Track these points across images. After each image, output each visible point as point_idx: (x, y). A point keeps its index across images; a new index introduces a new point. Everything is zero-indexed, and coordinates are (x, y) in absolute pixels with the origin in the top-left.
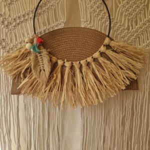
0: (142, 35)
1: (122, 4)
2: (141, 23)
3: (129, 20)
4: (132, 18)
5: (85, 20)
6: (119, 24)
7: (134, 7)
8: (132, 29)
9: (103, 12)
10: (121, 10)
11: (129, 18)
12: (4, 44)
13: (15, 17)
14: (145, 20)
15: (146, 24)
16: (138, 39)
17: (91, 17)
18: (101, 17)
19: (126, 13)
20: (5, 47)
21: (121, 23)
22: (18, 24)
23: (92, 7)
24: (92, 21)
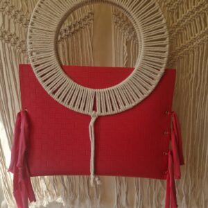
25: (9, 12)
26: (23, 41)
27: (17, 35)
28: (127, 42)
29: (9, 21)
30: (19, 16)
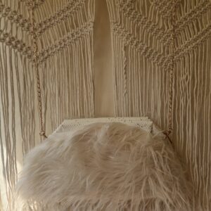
0: (179, 35)
1: (155, 2)
3: (163, 19)
4: (167, 17)
5: (115, 21)
6: (153, 24)
7: (168, 4)
8: (168, 28)
9: (134, 11)
10: (153, 8)
11: (164, 16)
12: (30, 52)
13: (40, 22)
14: (181, 18)
15: (182, 23)
17: (121, 17)
18: (132, 16)
19: (160, 12)
20: (31, 56)
21: (155, 22)
23: (121, 6)
24: (123, 21)
26: (29, 48)
27: (24, 41)
28: (125, 47)
30: (26, 25)
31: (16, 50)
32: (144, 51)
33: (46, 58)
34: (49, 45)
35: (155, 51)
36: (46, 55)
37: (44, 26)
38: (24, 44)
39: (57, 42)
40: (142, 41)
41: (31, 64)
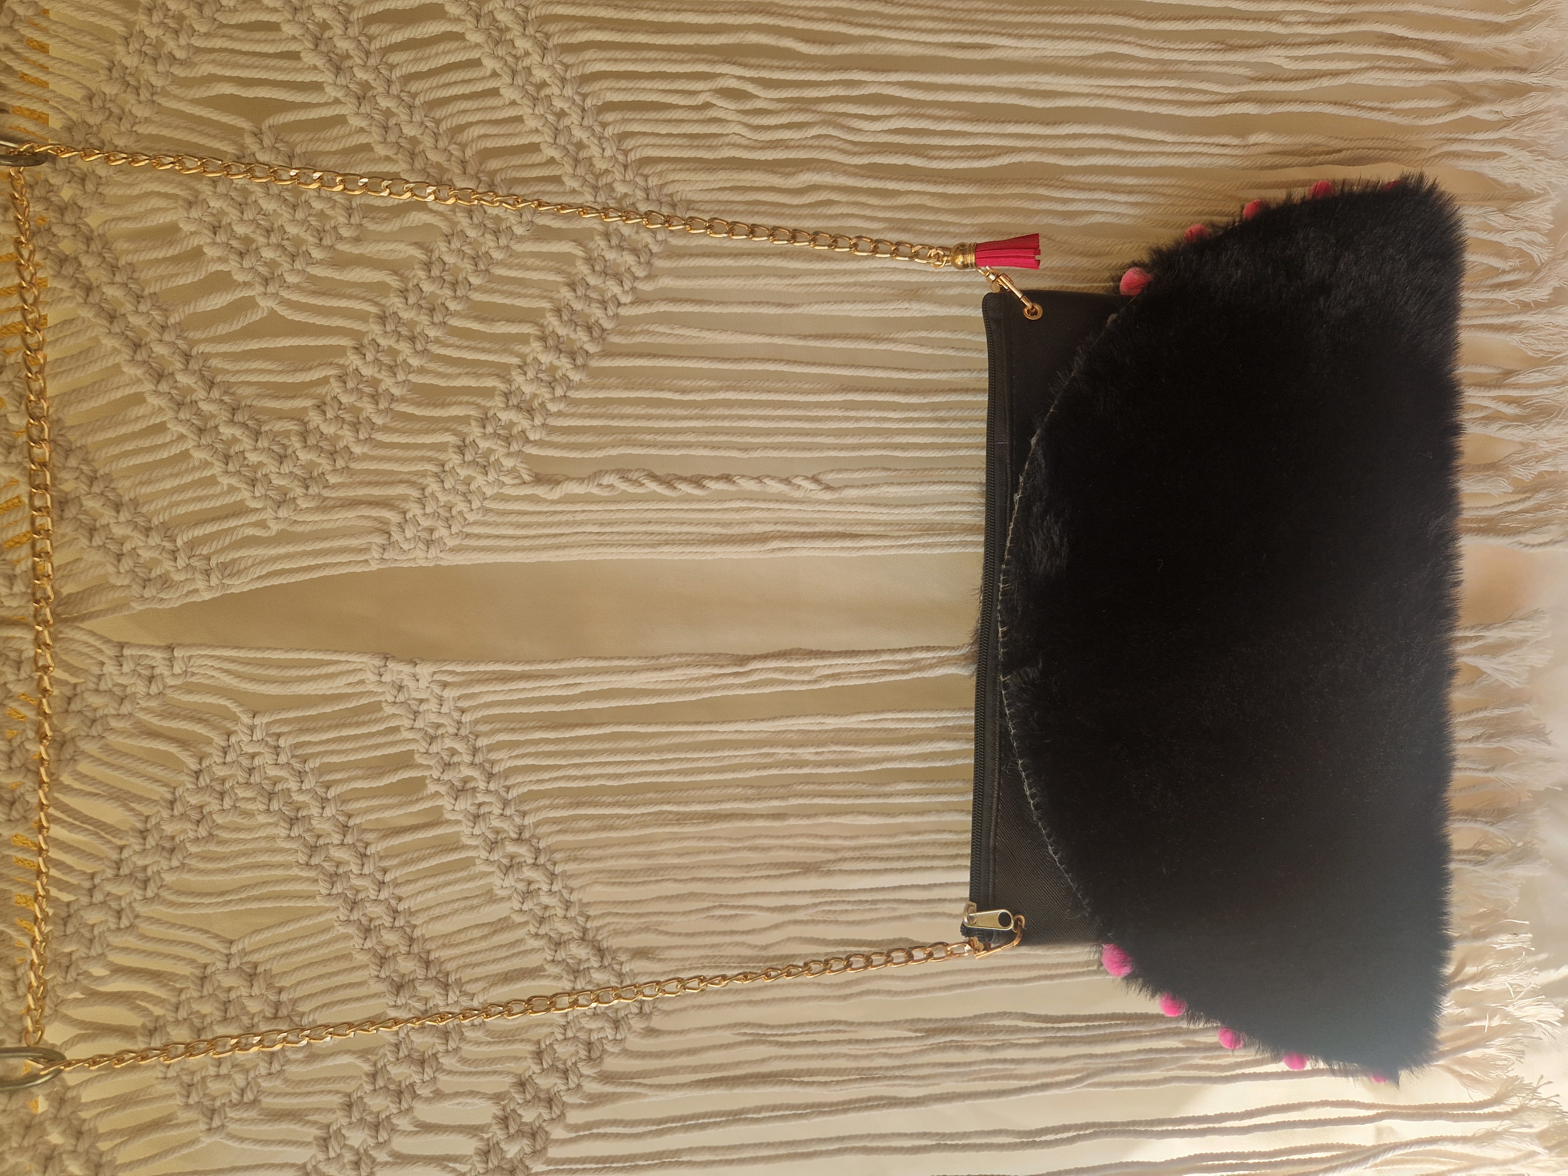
0: (465, 136)
1: (259, 289)
2: (381, 151)
3: (363, 237)
4: (349, 211)
5: (380, 540)
6: (395, 302)
9: (315, 418)
10: (295, 297)
11: (345, 232)
12: (563, 1050)
13: (381, 987)
14: (355, 122)
15: (388, 113)
16: (494, 164)
17: (353, 503)
18: (347, 434)
19: (317, 254)
20: (589, 1045)
21: (383, 288)
22: (427, 964)
23: (284, 500)
24: (376, 492)
25: (376, 1127)
26: (539, 1055)
27: (503, 1083)
28: (539, 480)
29: (426, 1128)
30: (401, 1072)
31: (558, 1132)
32: (564, 363)
33: (601, 952)
34: (520, 933)
35: (566, 294)
36: (581, 952)
37: (407, 966)
38: (522, 1084)
39: (501, 884)
40: (502, 372)
41: (635, 1042)
